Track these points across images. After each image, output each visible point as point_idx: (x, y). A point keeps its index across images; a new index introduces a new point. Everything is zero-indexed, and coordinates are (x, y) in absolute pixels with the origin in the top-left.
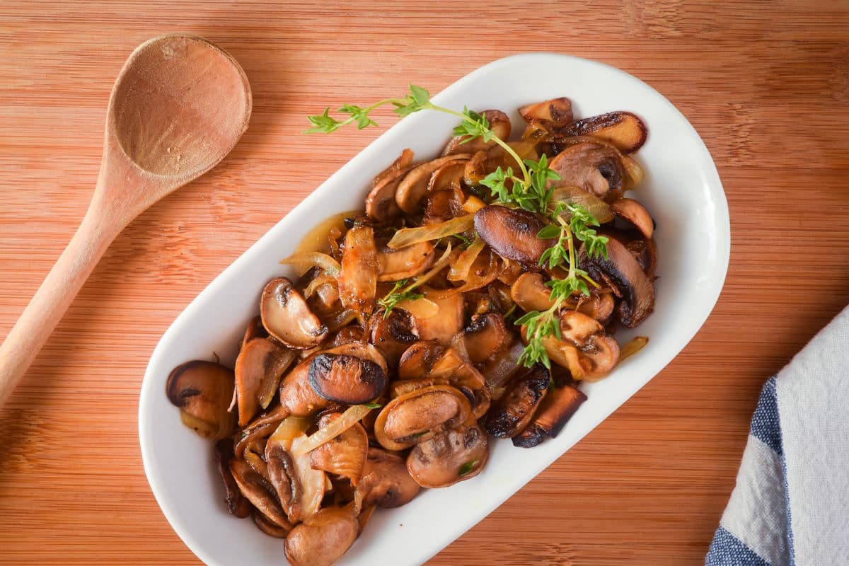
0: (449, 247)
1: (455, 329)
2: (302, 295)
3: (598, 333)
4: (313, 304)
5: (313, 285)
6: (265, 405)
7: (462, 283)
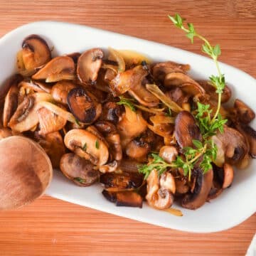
0: (163, 109)
1: (132, 135)
2: (102, 65)
3: (171, 192)
4: (102, 72)
5: (109, 67)
6: (47, 81)
7: (152, 124)
